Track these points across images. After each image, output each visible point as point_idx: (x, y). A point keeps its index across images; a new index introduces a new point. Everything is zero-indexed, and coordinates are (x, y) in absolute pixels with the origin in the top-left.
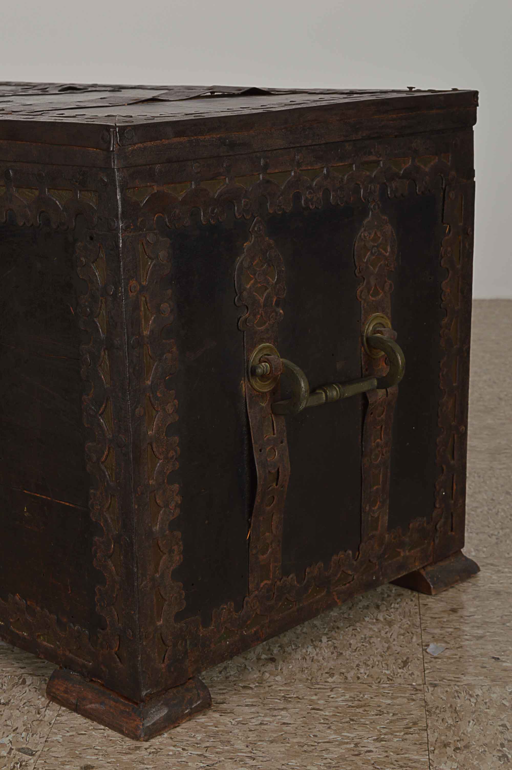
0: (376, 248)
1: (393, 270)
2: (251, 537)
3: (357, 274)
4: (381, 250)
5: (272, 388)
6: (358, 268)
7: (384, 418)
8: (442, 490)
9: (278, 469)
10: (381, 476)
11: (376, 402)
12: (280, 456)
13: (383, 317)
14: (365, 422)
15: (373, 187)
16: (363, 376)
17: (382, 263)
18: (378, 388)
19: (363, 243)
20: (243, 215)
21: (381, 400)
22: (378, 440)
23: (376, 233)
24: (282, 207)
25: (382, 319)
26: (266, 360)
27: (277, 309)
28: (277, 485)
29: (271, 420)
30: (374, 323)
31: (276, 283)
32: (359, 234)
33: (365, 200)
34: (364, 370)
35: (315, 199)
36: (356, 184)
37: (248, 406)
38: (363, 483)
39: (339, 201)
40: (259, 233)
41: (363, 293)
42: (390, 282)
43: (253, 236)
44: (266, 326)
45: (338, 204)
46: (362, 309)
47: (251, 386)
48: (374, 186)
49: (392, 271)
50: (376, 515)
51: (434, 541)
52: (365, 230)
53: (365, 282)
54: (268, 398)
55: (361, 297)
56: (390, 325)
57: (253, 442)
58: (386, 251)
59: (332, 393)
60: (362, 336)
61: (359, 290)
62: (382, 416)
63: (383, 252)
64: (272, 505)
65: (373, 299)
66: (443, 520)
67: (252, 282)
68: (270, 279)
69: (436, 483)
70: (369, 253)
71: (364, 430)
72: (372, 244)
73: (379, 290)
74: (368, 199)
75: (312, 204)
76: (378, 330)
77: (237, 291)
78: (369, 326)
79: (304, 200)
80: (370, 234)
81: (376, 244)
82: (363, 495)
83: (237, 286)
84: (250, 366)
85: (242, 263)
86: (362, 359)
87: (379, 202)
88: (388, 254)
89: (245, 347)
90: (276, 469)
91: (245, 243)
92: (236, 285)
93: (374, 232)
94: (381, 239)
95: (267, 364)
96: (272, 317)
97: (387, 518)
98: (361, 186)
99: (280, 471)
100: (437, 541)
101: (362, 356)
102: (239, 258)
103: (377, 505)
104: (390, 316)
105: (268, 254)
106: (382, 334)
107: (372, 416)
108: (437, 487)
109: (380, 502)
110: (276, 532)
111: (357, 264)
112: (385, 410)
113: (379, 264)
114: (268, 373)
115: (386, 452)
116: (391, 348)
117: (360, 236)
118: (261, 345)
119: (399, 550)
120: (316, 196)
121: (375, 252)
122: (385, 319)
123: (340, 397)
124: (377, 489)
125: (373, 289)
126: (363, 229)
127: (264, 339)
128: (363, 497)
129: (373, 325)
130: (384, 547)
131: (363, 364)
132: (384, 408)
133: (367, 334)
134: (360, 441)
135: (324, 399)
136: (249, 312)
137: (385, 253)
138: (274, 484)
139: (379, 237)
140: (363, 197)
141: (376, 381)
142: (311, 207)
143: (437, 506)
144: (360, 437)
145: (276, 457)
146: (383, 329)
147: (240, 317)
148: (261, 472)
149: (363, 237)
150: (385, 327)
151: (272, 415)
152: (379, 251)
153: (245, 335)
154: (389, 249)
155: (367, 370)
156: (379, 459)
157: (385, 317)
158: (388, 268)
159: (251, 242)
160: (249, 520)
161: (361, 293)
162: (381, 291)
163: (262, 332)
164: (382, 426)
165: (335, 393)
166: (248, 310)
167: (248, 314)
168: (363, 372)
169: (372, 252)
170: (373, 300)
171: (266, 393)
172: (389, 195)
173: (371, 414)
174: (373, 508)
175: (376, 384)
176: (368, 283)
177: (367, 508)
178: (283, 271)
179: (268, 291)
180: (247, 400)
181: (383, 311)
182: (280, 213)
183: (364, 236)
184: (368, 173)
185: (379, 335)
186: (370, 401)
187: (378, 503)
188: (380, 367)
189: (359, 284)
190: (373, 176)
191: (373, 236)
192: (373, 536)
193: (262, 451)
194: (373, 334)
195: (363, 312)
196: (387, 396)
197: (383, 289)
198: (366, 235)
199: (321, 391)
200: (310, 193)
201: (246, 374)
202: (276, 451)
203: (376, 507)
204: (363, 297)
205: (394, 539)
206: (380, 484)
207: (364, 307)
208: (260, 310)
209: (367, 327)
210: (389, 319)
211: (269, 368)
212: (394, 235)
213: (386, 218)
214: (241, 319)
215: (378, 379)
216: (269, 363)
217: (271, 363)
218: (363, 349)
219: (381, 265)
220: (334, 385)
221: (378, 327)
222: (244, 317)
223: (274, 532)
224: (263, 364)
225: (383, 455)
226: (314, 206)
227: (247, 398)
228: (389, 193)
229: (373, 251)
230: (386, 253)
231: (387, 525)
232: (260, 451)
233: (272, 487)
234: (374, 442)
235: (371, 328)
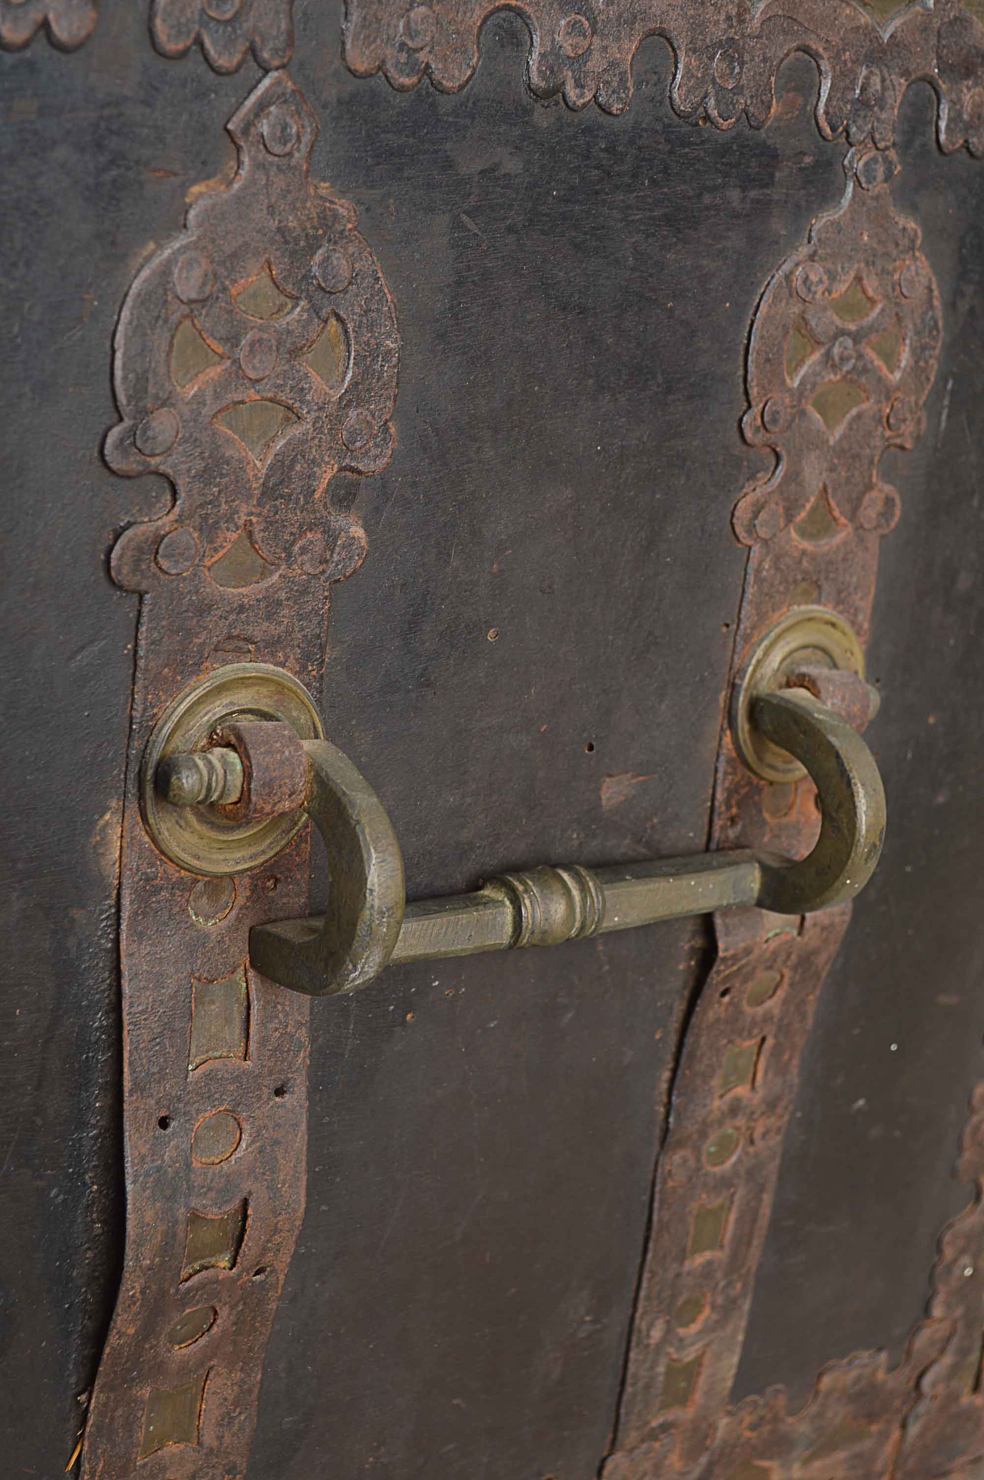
0: (849, 342)
1: (908, 445)
2: (86, 1467)
3: (749, 434)
4: (870, 354)
5: (262, 859)
6: (756, 409)
7: (776, 1012)
8: (966, 1259)
9: (245, 1203)
10: (733, 1216)
11: (748, 951)
12: (261, 1151)
13: (833, 625)
14: (694, 1020)
15: (876, 81)
16: (713, 846)
17: (864, 406)
18: (760, 904)
19: (796, 309)
20: (199, 42)
21: (773, 945)
22: (742, 1091)
23: (858, 279)
24: (422, 56)
25: (832, 630)
26: (233, 740)
27: (336, 519)
28: (233, 1265)
29: (244, 990)
30: (793, 645)
31: (345, 404)
32: (786, 267)
33: (833, 129)
34: (718, 823)
35: (596, 63)
36: (805, 49)
37: (123, 927)
38: (651, 1245)
39: (712, 102)
40: (277, 149)
41: (763, 516)
42: (888, 488)
43: (246, 159)
44: (264, 584)
45: (707, 118)
46: (751, 578)
47: (154, 840)
48: (883, 80)
49: (902, 448)
50: (689, 1355)
51: (904, 1426)
52: (812, 257)
53: (781, 468)
54: (241, 901)
55: (751, 529)
56: (858, 661)
57: (127, 1085)
58: (890, 358)
59: (547, 911)
60: (734, 687)
61: (748, 498)
62: (769, 1004)
63: (878, 362)
64: (202, 1342)
65: (807, 545)
66: (948, 1360)
67: (214, 372)
68: (316, 379)
69: (947, 1238)
70: (816, 356)
71: (685, 1051)
72: (836, 318)
73: (837, 513)
74: (847, 131)
75: (579, 85)
76: (803, 676)
77: (122, 398)
78: (766, 653)
79: (543, 56)
80: (833, 276)
81: (852, 327)
82: (645, 1284)
83: (125, 378)
84: (156, 756)
85: (165, 272)
86: (720, 775)
87: (892, 154)
88: (898, 375)
89: (141, 663)
90: (236, 1203)
91: (195, 181)
92: (118, 373)
93: (852, 274)
94: (879, 306)
95: (233, 757)
96: (304, 550)
97: (735, 1360)
98: (825, 65)
99: (249, 1212)
100: (914, 1430)
101: (722, 766)
102: (151, 246)
103: (702, 1318)
104: (866, 626)
105: (318, 257)
106: (817, 694)
107: (727, 999)
108: (949, 1252)
109: (714, 1307)
110: (220, 1438)
111: (754, 391)
112: (786, 981)
113: (854, 412)
114: (234, 798)
115: (764, 1136)
116: (838, 756)
117: (788, 277)
118: (229, 667)
119: (765, 1464)
120: (605, 49)
121: (843, 359)
122: (844, 633)
123: (583, 928)
124: (710, 1263)
125: (808, 506)
126: (804, 251)
127: (249, 640)
128: (643, 1294)
129: (787, 649)
130: (704, 1460)
131: (720, 796)
132: (782, 977)
133: (753, 685)
134: (664, 1086)
135: (509, 929)
136: (177, 510)
137: (885, 371)
138: (224, 1261)
139: (872, 302)
140: (827, 113)
141: (757, 874)
142: (572, 93)
143: (937, 1311)
144: (667, 1075)
145: (239, 1154)
146: (826, 671)
147: (129, 525)
148: (149, 1216)
149: (798, 283)
150: (835, 666)
151: (251, 974)
152: (860, 356)
153: (146, 609)
154: (905, 357)
155: (733, 820)
156: (734, 1159)
157: (842, 621)
158: (888, 433)
159: (230, 183)
160: (83, 1398)
161: (756, 515)
162: (843, 520)
163: (241, 609)
164: (763, 1040)
165: (559, 909)
166: (174, 500)
167: (172, 517)
168: (716, 835)
169: (828, 355)
170: (804, 553)
171: (231, 876)
172: (943, 137)
173: (724, 994)
174: (681, 1331)
175: (756, 886)
176: (793, 477)
177: (656, 1334)
178: (389, 352)
179: (296, 431)
180: (126, 902)
181: (840, 601)
182: (407, 81)
183: (806, 279)
184: (865, 18)
185: (802, 692)
186: (721, 945)
187: (707, 1311)
188: (794, 815)
189: (752, 477)
190: (886, 37)
191: (843, 287)
192: (665, 1428)
193: (173, 1124)
194: (780, 687)
195: (750, 591)
196: (800, 933)
197: (853, 516)
198: (813, 278)
199: (500, 895)
200: (574, 26)
201: (132, 789)
202: (246, 1126)
203: (695, 1328)
204: (763, 532)
205: (753, 1427)
206: (722, 1247)
207: (758, 571)
208: (244, 509)
209: (759, 653)
210: (858, 633)
211: (236, 779)
212: (936, 303)
213: (912, 225)
214: (129, 533)
215: (765, 869)
216: (245, 757)
217: (248, 757)
218: (727, 739)
219: (859, 416)
220: (565, 876)
221: (809, 662)
222: (142, 528)
223: (209, 1439)
224: (218, 750)
225: (752, 1142)
226: (589, 96)
227: (126, 893)
228: (943, 124)
229: (836, 350)
230: (892, 372)
231: (729, 1383)
232: (164, 1123)
233: (210, 1273)
234: (721, 1097)
235: (776, 659)
